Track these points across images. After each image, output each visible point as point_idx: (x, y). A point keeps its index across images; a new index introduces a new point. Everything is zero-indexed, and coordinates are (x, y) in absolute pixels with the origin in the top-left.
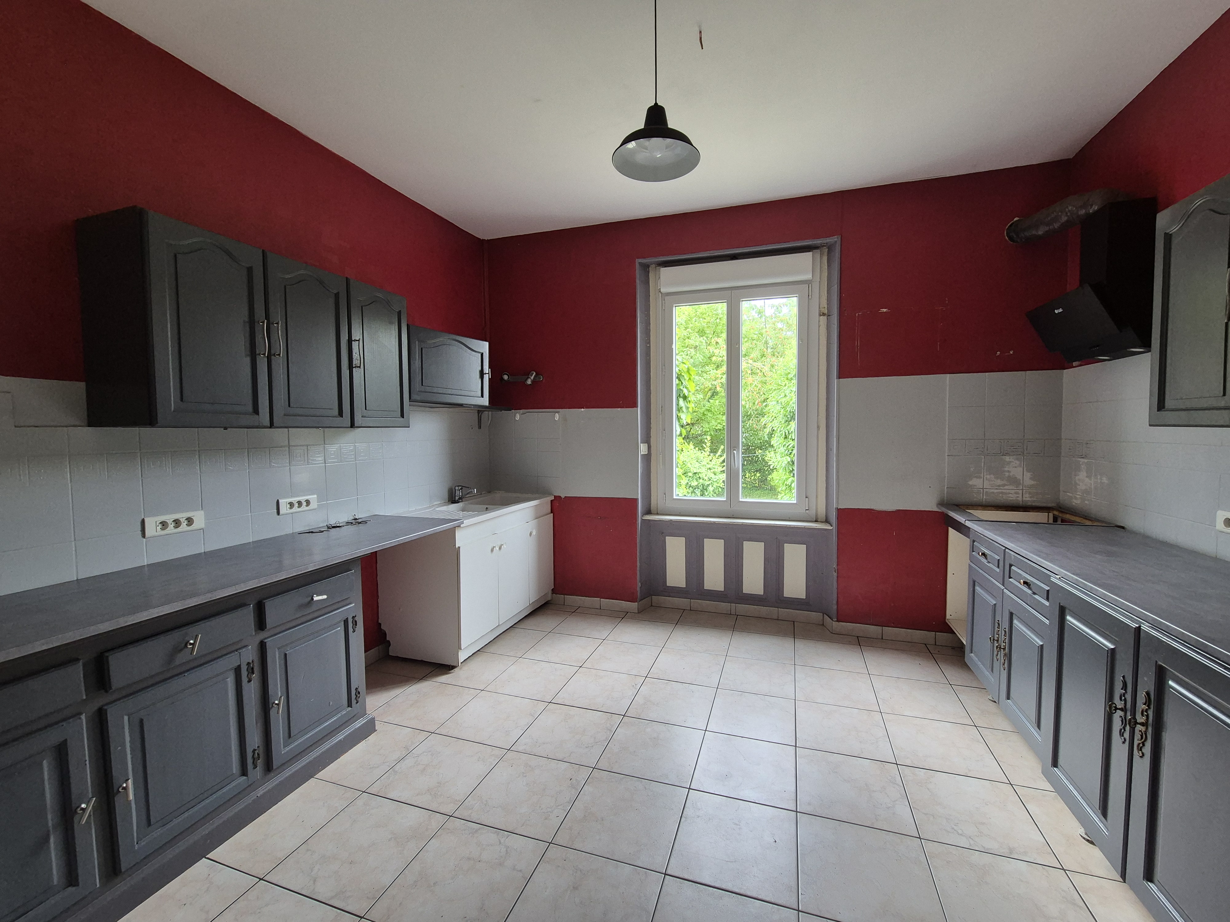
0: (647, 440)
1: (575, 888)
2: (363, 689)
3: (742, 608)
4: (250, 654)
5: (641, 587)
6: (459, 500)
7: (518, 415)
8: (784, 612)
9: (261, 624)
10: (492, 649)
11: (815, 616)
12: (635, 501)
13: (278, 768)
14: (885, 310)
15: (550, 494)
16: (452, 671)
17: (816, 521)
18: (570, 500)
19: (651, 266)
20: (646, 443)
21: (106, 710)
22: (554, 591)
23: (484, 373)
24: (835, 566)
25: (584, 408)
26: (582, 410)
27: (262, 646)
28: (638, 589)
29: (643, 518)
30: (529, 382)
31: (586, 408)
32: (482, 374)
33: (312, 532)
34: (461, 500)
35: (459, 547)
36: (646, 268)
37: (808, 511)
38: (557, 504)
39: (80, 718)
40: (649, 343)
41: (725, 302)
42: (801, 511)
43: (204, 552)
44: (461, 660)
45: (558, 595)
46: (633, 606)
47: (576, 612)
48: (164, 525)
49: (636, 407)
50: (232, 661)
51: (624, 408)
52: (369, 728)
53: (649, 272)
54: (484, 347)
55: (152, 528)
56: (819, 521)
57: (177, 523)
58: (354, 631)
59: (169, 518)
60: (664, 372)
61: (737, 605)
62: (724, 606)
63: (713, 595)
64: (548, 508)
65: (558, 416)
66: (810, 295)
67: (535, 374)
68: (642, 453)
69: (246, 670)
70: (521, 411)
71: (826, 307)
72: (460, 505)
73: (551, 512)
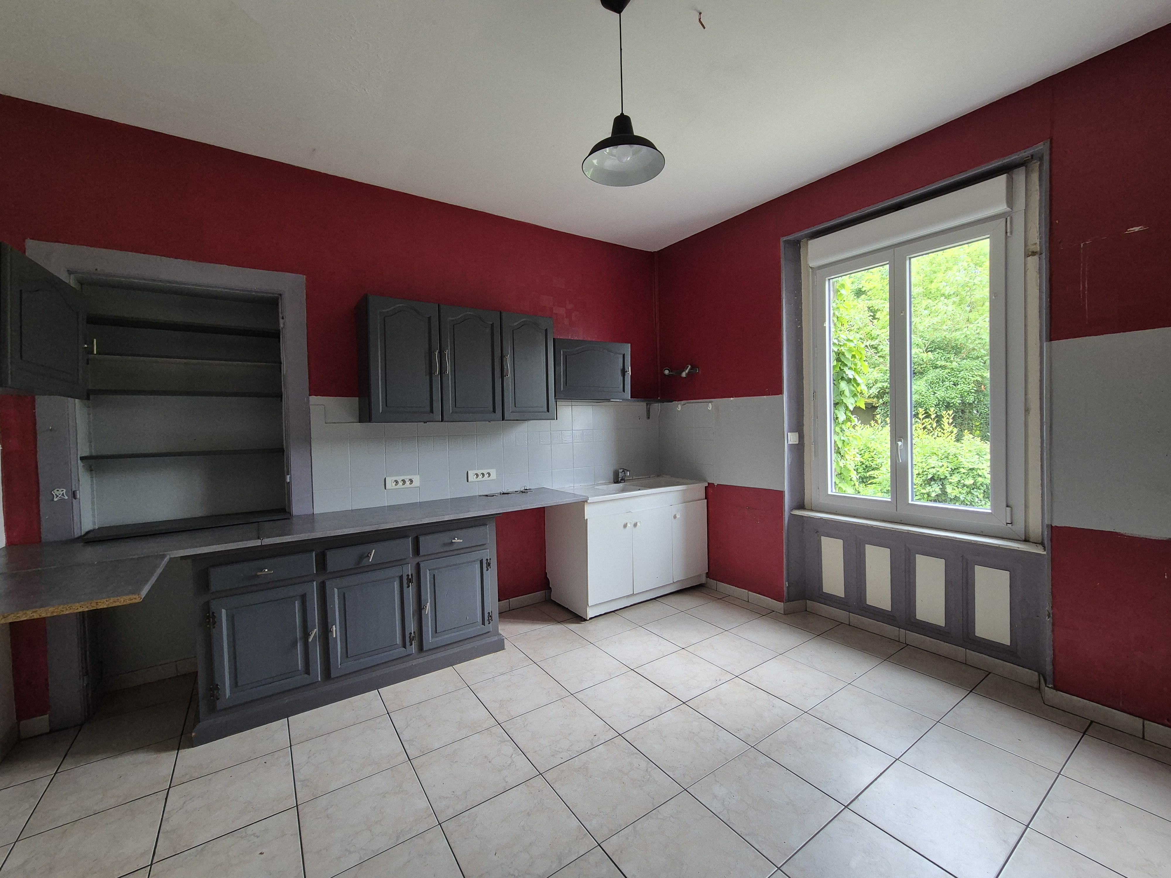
0: (798, 427)
1: (529, 814)
2: (496, 615)
3: (914, 638)
4: (409, 570)
5: (788, 587)
6: (621, 481)
7: (679, 406)
8: (974, 656)
9: (417, 551)
10: (627, 614)
11: (1029, 675)
12: (781, 493)
13: (427, 651)
14: (1137, 229)
15: (705, 481)
16: (584, 622)
17: (1026, 540)
18: (722, 488)
19: (802, 241)
20: (797, 432)
21: (325, 582)
22: (708, 575)
23: (626, 371)
24: (1048, 608)
25: (733, 397)
26: (732, 399)
27: (418, 567)
28: (785, 589)
29: (792, 513)
30: (684, 375)
31: (735, 397)
32: (624, 372)
33: (487, 496)
34: (623, 481)
35: (587, 519)
36: (796, 246)
37: (1011, 525)
38: (710, 491)
39: (313, 583)
40: (801, 324)
41: (888, 264)
42: (1000, 523)
43: (419, 502)
44: (589, 616)
45: (711, 580)
46: (779, 606)
47: (724, 600)
48: (397, 482)
49: (781, 394)
50: (395, 572)
51: (770, 395)
52: (499, 646)
53: (800, 247)
54: (627, 349)
55: (390, 484)
56: (1031, 540)
57: (404, 482)
58: (487, 570)
59: (399, 479)
60: (816, 354)
61: (907, 632)
62: (889, 630)
63: (876, 613)
64: (703, 495)
65: (710, 405)
66: (1008, 231)
67: (690, 366)
68: (790, 443)
69: (406, 579)
70: (683, 402)
71: (1038, 243)
72: (621, 485)
73: (706, 499)
